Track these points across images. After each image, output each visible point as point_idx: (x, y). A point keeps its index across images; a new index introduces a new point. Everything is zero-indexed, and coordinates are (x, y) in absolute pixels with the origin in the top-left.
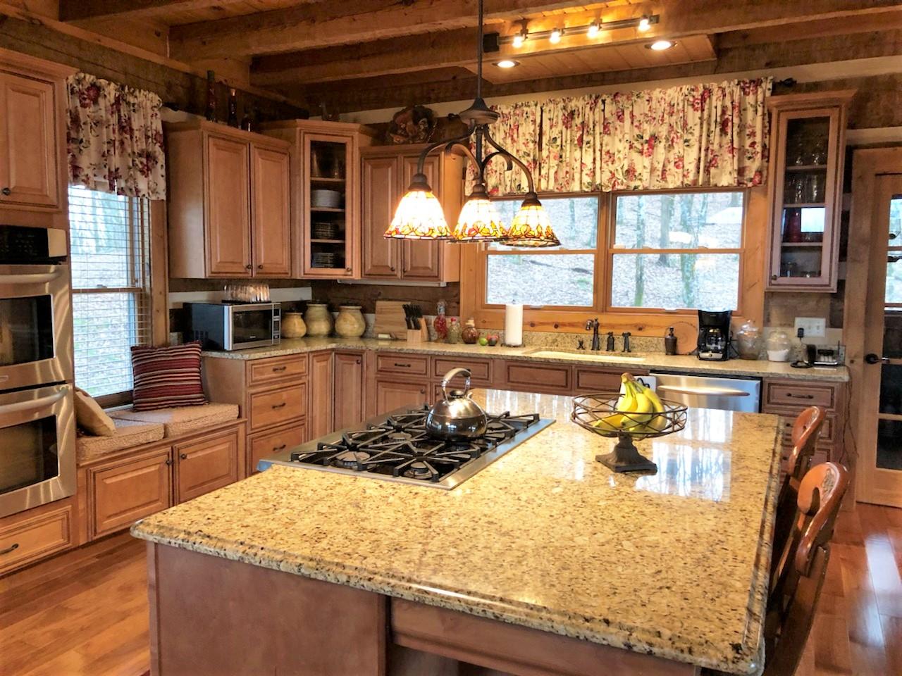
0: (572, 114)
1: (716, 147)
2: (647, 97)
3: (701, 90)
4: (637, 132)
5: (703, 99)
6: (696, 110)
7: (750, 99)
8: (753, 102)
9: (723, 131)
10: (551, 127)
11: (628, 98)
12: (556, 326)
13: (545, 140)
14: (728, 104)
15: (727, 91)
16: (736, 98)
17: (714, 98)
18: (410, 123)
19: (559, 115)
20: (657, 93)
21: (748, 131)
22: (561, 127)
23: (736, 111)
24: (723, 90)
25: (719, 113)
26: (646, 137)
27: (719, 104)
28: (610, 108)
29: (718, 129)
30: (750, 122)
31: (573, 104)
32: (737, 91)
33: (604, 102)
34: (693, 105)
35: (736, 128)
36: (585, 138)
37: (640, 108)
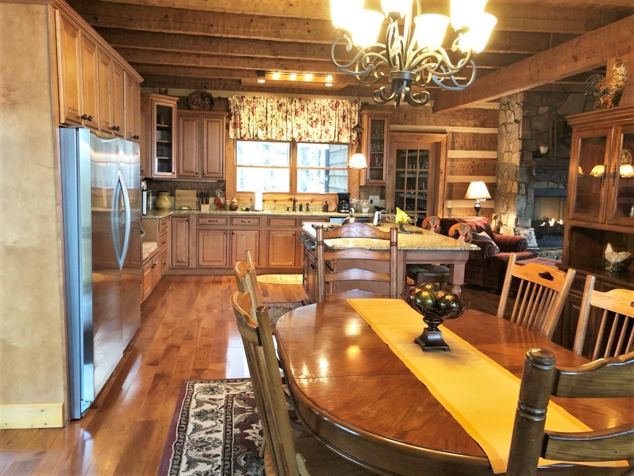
0: (281, 105)
1: (341, 126)
2: (314, 102)
3: (335, 102)
4: (310, 117)
5: (336, 106)
6: (333, 110)
7: (353, 108)
8: (354, 110)
9: (344, 121)
10: (272, 110)
11: (306, 101)
12: (275, 201)
13: (269, 115)
14: (346, 110)
15: (345, 104)
16: (348, 107)
17: (340, 106)
18: (200, 99)
19: (275, 105)
20: (318, 101)
21: (353, 121)
22: (276, 110)
23: (349, 112)
24: (344, 103)
25: (342, 112)
26: (314, 119)
27: (342, 109)
28: (298, 105)
29: (342, 119)
30: (353, 118)
31: (282, 101)
32: (349, 105)
33: (295, 101)
34: (332, 108)
35: (349, 120)
36: (288, 117)
37: (311, 106)
